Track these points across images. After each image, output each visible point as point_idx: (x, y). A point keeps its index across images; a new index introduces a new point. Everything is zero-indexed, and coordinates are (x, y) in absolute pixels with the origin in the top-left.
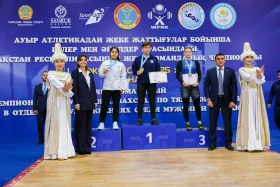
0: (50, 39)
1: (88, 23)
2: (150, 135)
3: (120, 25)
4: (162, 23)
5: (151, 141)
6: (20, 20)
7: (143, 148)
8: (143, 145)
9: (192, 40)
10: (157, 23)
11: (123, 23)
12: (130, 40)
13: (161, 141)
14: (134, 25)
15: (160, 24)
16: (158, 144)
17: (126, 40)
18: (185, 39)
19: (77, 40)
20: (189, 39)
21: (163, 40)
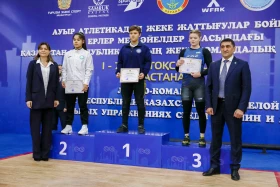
0: (86, 29)
1: (127, 10)
2: (127, 146)
3: (164, 10)
4: (217, 5)
5: (128, 155)
6: (59, 10)
7: (118, 163)
8: (118, 158)
9: (258, 24)
10: (210, 5)
11: (168, 7)
12: (175, 27)
13: (142, 156)
14: (181, 9)
15: (214, 6)
16: (137, 160)
17: (170, 28)
18: (247, 24)
19: (114, 30)
20: (253, 24)
21: (216, 26)
